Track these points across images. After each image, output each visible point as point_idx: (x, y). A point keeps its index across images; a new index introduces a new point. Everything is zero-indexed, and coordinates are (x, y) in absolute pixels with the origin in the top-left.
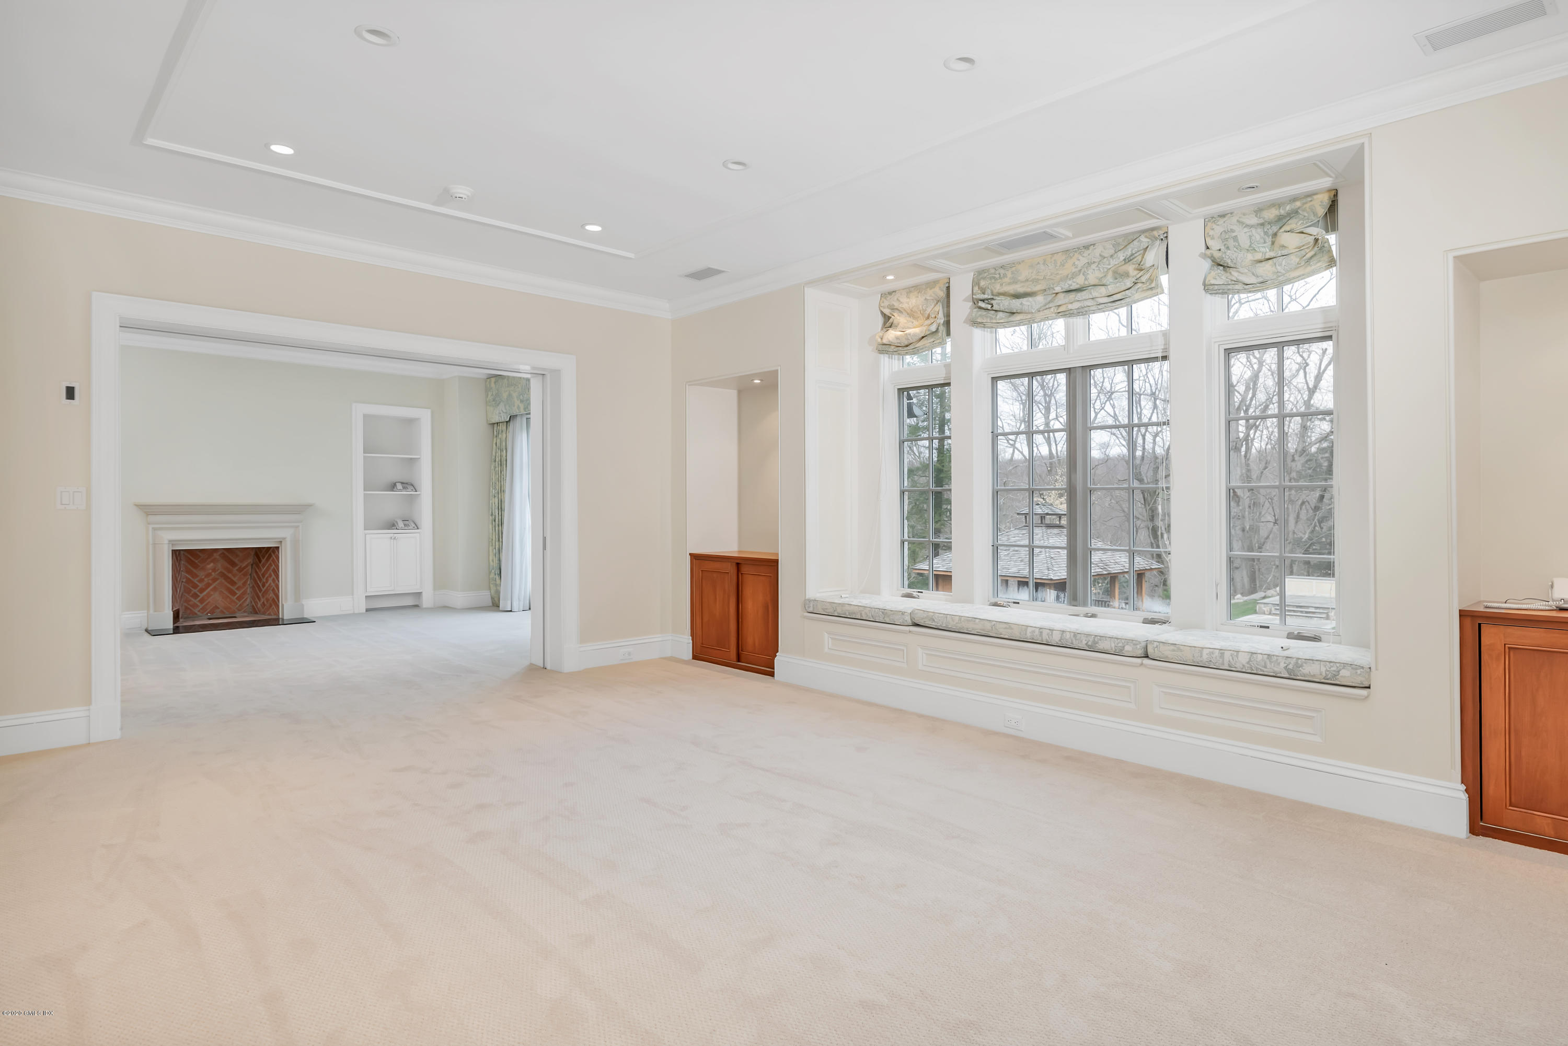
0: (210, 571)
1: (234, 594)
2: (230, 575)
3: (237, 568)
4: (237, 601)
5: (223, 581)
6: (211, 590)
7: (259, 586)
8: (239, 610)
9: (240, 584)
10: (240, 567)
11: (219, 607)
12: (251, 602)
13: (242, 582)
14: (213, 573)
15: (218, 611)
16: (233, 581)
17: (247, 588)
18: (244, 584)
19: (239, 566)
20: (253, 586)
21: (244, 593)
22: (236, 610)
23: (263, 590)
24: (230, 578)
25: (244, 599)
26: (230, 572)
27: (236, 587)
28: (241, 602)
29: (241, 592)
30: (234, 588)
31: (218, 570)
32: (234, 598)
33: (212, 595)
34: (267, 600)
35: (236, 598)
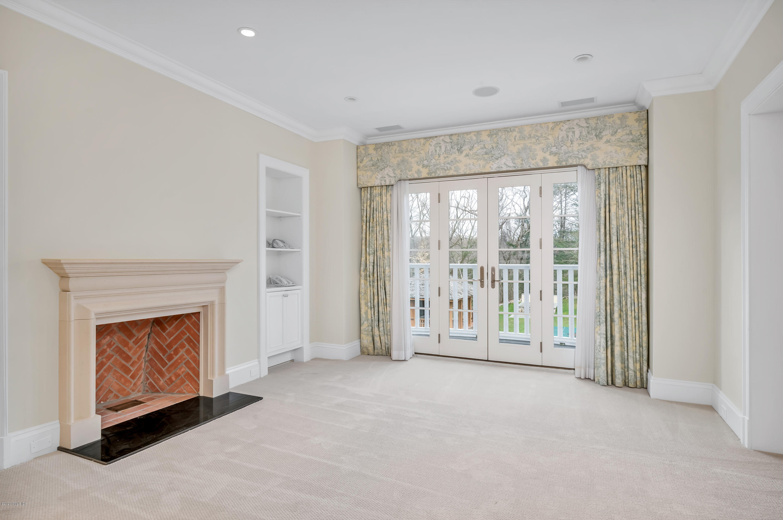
0: (105, 347)
1: (127, 371)
2: (125, 349)
3: (134, 339)
4: (131, 380)
5: (118, 357)
6: (105, 371)
7: (161, 360)
8: (133, 391)
9: (134, 358)
10: (138, 337)
11: (113, 390)
12: (148, 379)
13: (137, 356)
14: (108, 350)
15: (111, 395)
16: (128, 356)
17: (142, 362)
18: (139, 358)
19: (136, 338)
20: (151, 361)
21: (139, 369)
22: (130, 391)
23: (169, 364)
24: (124, 352)
25: (138, 377)
26: (126, 344)
27: (131, 363)
28: (136, 380)
29: (136, 367)
30: (128, 365)
31: (114, 344)
32: (128, 377)
33: (106, 377)
34: (177, 376)
35: (131, 377)
